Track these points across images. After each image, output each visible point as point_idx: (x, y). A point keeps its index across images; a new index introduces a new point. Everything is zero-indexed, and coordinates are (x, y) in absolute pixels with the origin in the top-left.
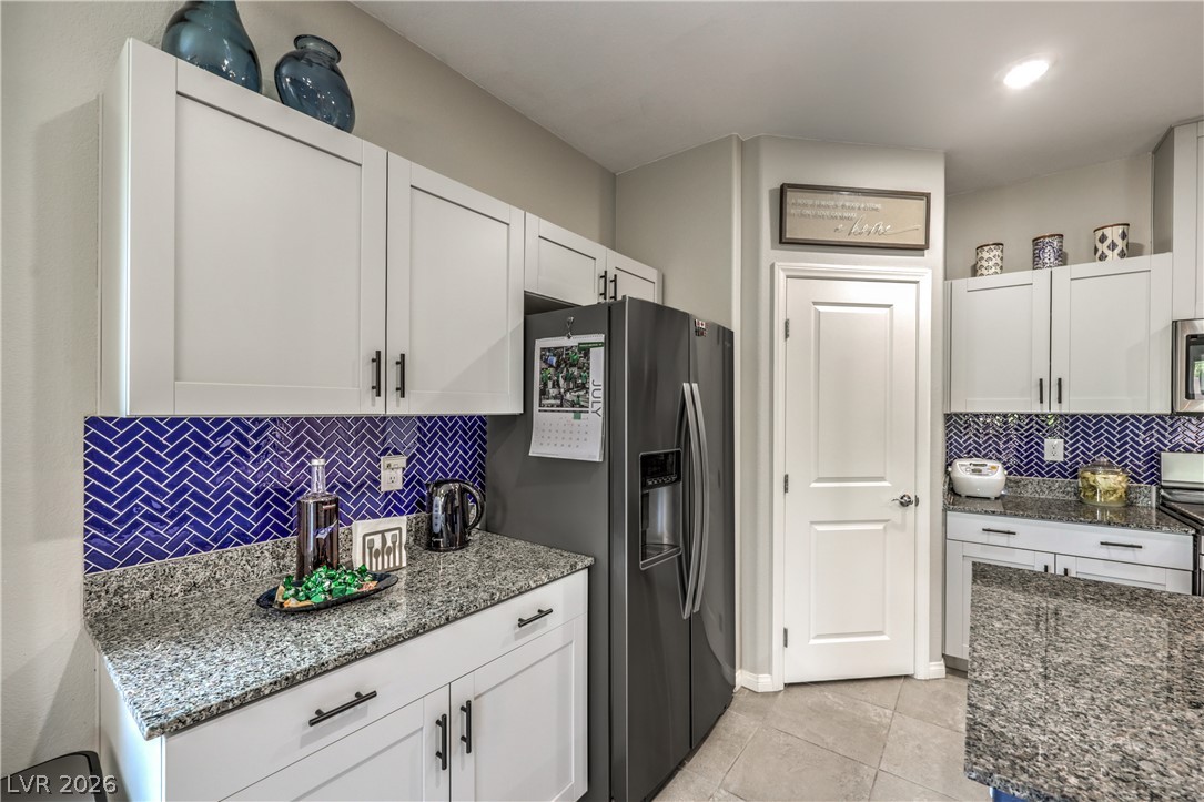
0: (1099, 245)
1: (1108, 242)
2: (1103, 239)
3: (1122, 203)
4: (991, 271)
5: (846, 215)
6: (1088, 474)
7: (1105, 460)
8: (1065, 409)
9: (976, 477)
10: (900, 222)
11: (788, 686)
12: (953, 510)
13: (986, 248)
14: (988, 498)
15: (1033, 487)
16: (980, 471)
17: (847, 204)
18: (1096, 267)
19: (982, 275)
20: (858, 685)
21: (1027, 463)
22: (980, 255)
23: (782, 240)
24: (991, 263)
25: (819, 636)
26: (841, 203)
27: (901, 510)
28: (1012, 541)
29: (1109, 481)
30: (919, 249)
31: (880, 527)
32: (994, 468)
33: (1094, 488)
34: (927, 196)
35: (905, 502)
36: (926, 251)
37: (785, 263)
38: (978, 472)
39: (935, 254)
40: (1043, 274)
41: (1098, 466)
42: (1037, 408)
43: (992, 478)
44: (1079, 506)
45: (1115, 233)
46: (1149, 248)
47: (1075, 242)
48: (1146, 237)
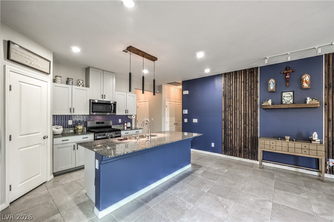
0: (79, 83)
1: (80, 83)
2: (80, 82)
3: (80, 76)
4: (59, 82)
5: (30, 58)
6: (77, 126)
7: (79, 124)
8: (74, 114)
9: (57, 130)
10: (44, 66)
11: (11, 203)
12: (55, 138)
13: (58, 77)
14: (59, 134)
15: (67, 131)
16: (58, 128)
17: (30, 56)
18: (78, 87)
19: (57, 83)
20: (33, 191)
21: (66, 126)
22: (56, 78)
23: (8, 57)
24: (59, 81)
25: (21, 183)
26: (29, 55)
27: (44, 140)
28: (68, 142)
29: (80, 127)
30: (48, 74)
31: (38, 145)
32: (61, 127)
33: (78, 129)
34: (50, 62)
35: (45, 138)
36: (49, 75)
37: (10, 66)
38: (57, 128)
39: (51, 76)
40: (70, 86)
41: (78, 125)
42: (69, 114)
43: (60, 130)
44: (75, 133)
45: (81, 82)
46: (85, 86)
47: (75, 82)
48: (84, 83)
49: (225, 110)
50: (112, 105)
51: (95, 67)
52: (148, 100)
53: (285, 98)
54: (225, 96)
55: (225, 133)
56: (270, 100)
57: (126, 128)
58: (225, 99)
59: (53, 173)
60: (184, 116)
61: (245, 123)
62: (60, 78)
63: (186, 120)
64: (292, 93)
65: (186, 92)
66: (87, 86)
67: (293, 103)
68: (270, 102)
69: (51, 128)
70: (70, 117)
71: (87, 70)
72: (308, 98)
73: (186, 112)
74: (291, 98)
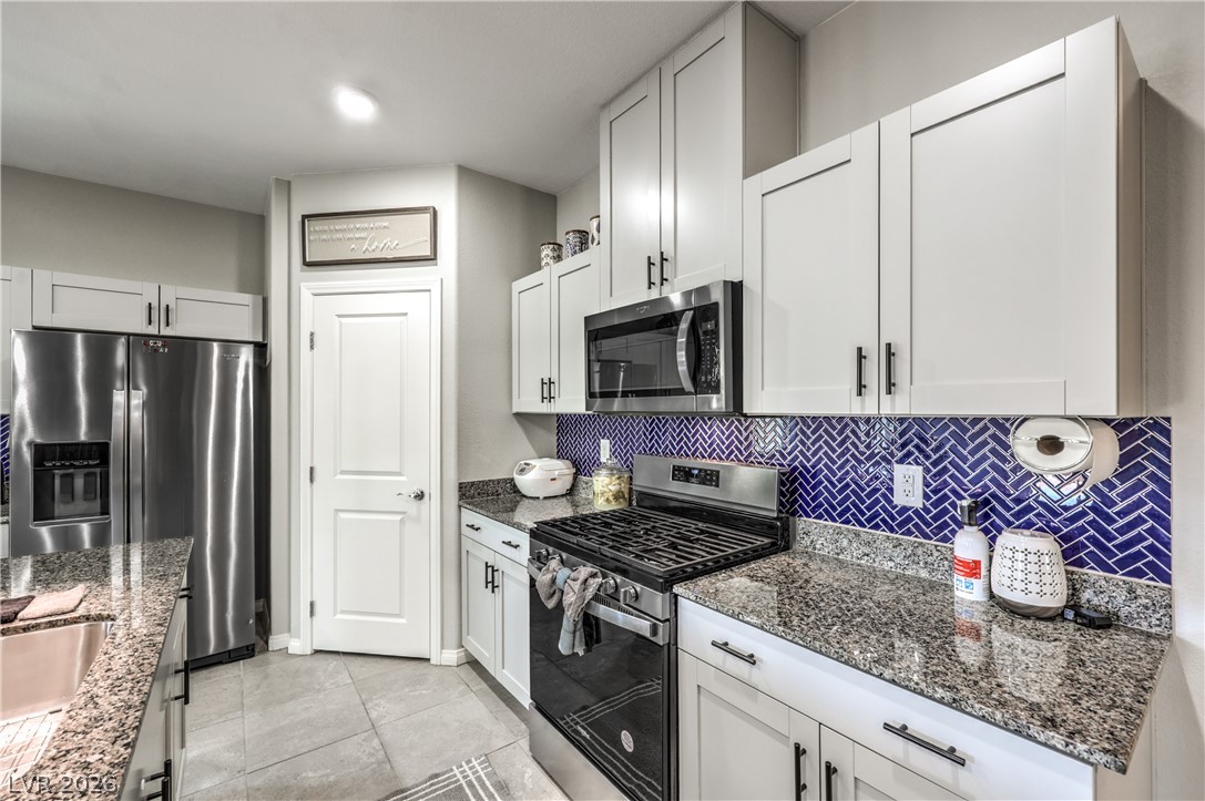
8: (557, 409)
11: (316, 651)
17: (357, 226)
25: (344, 613)
34: (433, 210)
35: (420, 496)
42: (543, 408)
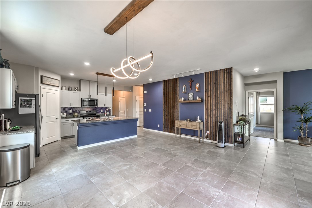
3: (77, 85)
4: (64, 90)
8: (73, 107)
10: (56, 83)
11: (43, 146)
12: (62, 119)
14: (64, 117)
15: (69, 116)
17: (50, 80)
18: (75, 92)
21: (68, 113)
22: (63, 87)
23: (42, 83)
25: (47, 138)
27: (56, 120)
28: (68, 121)
29: (76, 114)
30: (58, 87)
31: (54, 122)
33: (75, 115)
34: (59, 80)
37: (43, 86)
38: (63, 114)
39: (60, 87)
40: (70, 91)
41: (75, 113)
42: (70, 107)
43: (65, 115)
44: (74, 117)
45: (76, 88)
46: (79, 90)
47: (73, 88)
48: (79, 89)
49: (164, 104)
50: (95, 101)
51: (85, 79)
52: (125, 97)
53: (190, 97)
54: (164, 95)
55: (164, 118)
56: (183, 98)
57: (106, 115)
58: (164, 96)
59: (61, 137)
60: (145, 108)
61: (173, 112)
62: (65, 87)
63: (145, 110)
64: (192, 94)
65: (146, 92)
66: (80, 90)
67: (193, 100)
68: (183, 99)
69: (60, 114)
70: (70, 108)
71: (80, 81)
72: (198, 97)
73: (145, 105)
74: (192, 97)
